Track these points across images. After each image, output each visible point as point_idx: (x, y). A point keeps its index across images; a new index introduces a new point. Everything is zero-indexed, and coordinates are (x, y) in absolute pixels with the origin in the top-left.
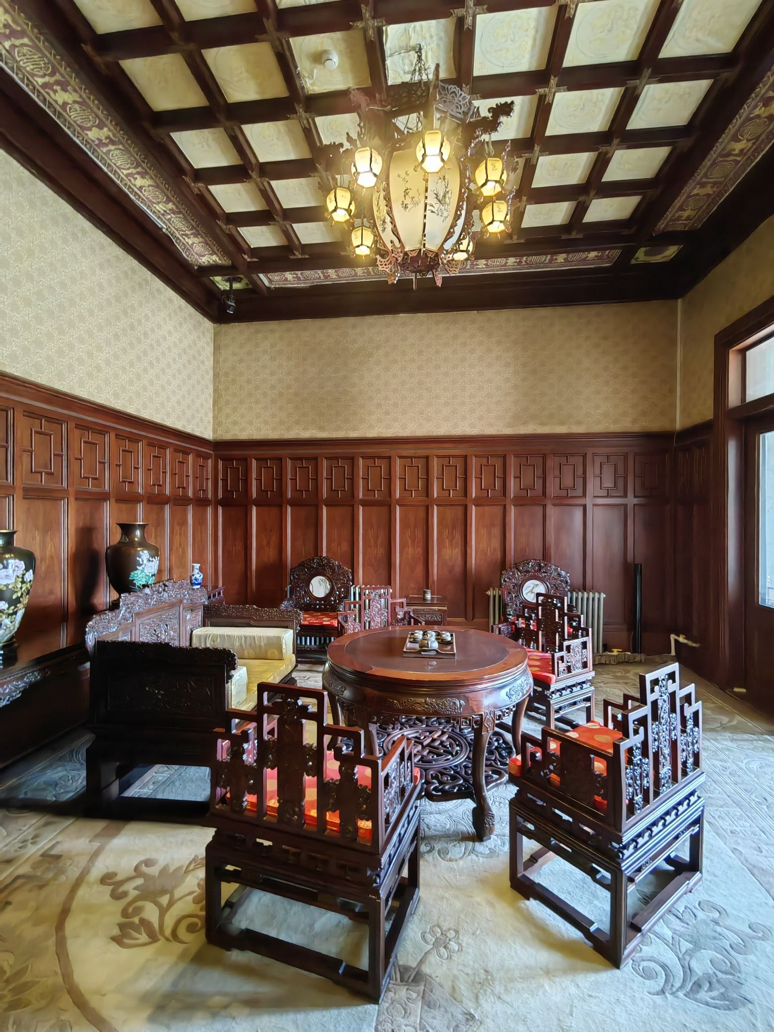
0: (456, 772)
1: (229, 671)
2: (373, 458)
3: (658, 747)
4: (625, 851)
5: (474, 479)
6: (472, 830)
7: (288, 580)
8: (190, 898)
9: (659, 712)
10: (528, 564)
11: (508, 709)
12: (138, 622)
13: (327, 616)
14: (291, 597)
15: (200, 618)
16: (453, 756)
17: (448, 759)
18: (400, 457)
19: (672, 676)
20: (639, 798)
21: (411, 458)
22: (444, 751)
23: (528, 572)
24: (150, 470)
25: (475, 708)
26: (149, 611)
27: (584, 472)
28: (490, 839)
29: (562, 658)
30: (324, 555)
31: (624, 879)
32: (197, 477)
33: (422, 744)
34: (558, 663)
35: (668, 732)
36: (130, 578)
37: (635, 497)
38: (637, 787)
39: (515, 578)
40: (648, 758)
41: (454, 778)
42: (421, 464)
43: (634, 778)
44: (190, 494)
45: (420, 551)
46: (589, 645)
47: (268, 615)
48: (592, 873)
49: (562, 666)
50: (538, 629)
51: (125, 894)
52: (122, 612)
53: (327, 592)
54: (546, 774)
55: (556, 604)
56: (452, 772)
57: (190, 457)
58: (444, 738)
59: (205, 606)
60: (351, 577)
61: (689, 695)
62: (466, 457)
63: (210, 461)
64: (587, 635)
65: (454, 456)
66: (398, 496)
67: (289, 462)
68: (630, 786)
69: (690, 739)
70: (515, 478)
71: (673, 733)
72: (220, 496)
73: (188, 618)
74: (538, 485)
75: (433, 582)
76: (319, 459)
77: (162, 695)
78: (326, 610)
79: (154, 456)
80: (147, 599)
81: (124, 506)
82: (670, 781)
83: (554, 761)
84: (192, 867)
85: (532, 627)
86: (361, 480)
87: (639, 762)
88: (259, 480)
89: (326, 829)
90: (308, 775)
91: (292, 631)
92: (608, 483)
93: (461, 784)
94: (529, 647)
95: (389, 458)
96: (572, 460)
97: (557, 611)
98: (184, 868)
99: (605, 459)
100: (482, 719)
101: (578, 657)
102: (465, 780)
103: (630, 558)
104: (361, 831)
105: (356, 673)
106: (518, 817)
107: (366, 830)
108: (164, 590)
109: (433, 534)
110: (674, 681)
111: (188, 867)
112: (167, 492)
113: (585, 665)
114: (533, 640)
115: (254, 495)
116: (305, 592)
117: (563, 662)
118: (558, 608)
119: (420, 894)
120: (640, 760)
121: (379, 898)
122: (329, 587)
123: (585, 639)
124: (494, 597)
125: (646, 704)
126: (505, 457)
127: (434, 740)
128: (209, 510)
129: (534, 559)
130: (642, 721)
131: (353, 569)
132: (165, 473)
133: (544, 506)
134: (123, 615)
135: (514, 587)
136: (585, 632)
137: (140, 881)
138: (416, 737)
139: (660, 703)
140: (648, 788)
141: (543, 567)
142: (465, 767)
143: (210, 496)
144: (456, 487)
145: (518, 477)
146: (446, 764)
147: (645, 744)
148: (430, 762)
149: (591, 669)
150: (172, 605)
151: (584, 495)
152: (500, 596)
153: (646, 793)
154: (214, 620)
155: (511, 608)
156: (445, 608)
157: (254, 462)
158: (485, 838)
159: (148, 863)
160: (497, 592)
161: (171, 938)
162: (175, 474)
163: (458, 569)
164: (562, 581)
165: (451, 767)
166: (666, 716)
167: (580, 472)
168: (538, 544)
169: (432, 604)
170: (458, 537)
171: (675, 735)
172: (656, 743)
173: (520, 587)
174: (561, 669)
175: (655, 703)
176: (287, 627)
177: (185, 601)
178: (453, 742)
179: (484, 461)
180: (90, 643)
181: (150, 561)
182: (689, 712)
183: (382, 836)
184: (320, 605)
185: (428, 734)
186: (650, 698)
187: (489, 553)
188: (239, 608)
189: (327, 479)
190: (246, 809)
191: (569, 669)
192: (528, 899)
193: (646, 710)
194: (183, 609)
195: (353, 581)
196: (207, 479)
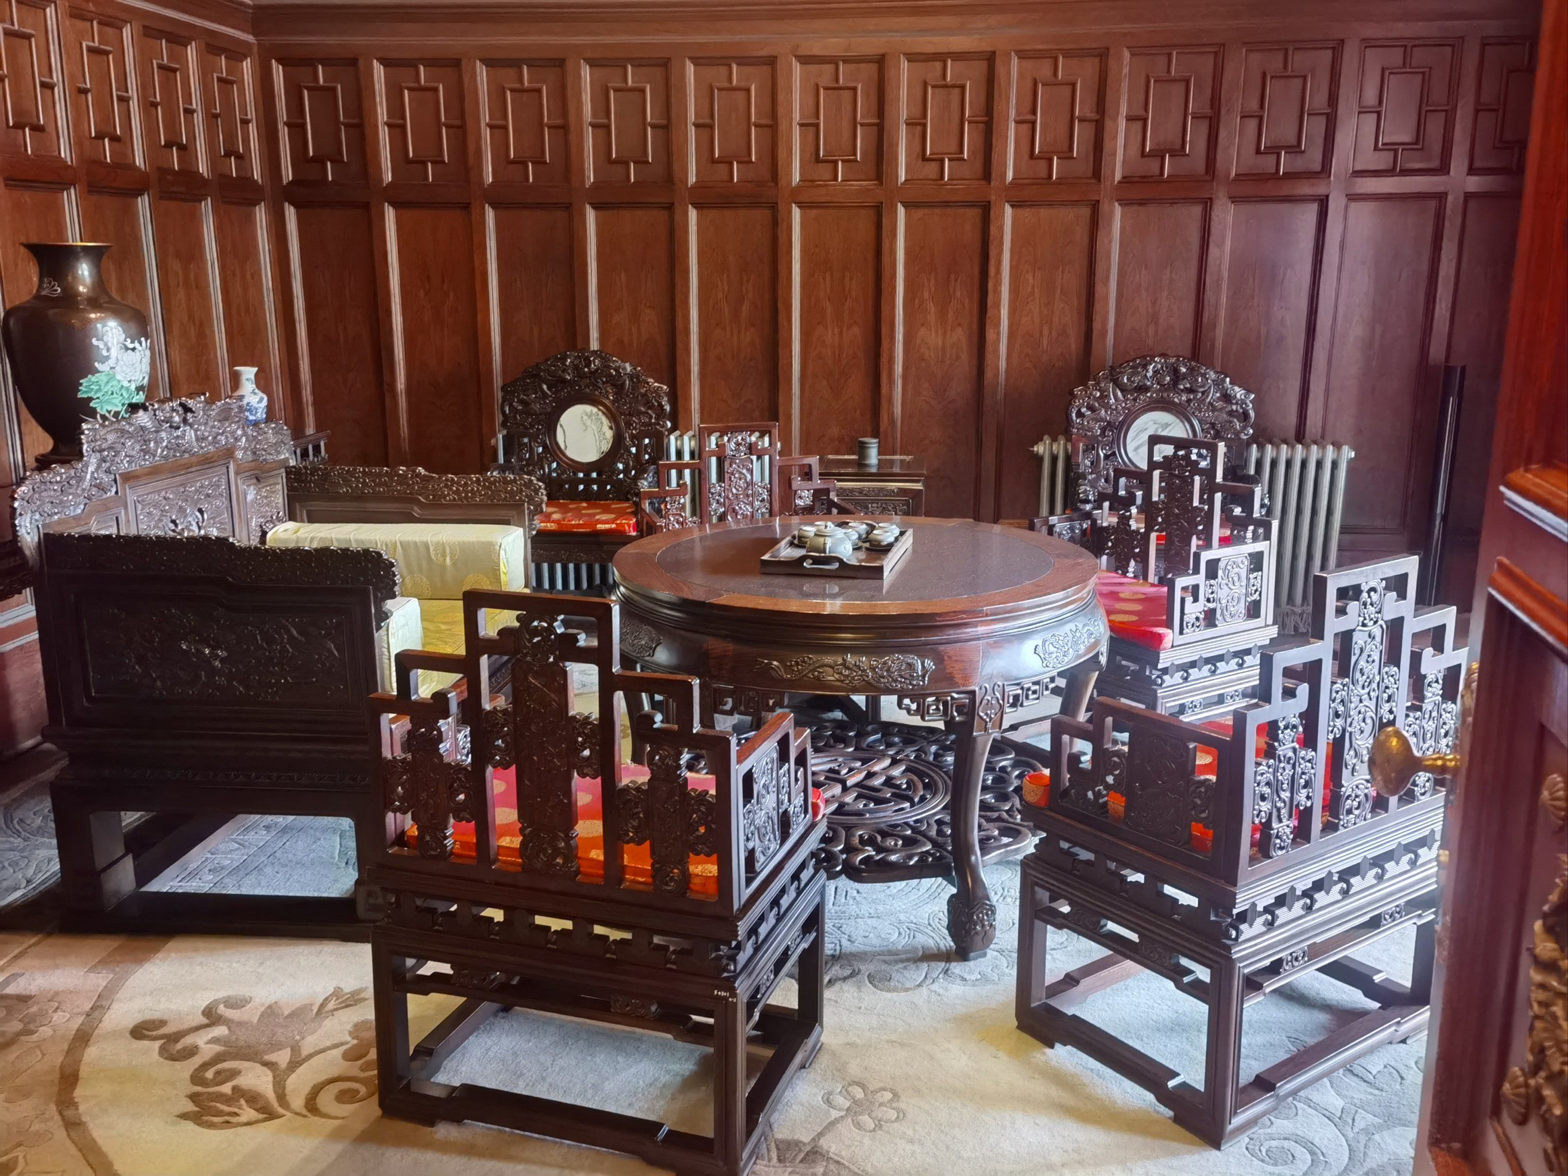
0: (914, 830)
1: (380, 602)
2: (725, 61)
3: (1344, 730)
4: (1244, 927)
5: (1012, 126)
6: (947, 942)
7: (499, 418)
8: (337, 1053)
9: (1353, 659)
10: (1145, 367)
11: (1035, 683)
12: (131, 497)
13: (607, 510)
14: (507, 460)
15: (279, 499)
16: (913, 805)
17: (902, 809)
18: (806, 60)
19: (1398, 585)
20: (1284, 827)
21: (833, 61)
22: (894, 795)
23: (1142, 389)
24: (85, 91)
25: (958, 677)
26: (154, 472)
27: (1333, 100)
28: (984, 955)
29: (1195, 590)
30: (594, 345)
31: (1237, 984)
32: (216, 116)
33: (843, 782)
34: (1183, 600)
35: (1372, 705)
36: (80, 395)
37: (1472, 171)
38: (1280, 804)
39: (1107, 407)
40: (1315, 750)
41: (909, 842)
42: (862, 79)
43: (1275, 786)
44: (203, 168)
45: (856, 334)
46: (1270, 564)
47: (457, 492)
48: (1176, 974)
49: (1194, 610)
50: (1149, 529)
51: (191, 1052)
52: (91, 469)
53: (606, 446)
54: (1098, 795)
55: (1197, 463)
56: (909, 832)
57: (191, 53)
58: (897, 772)
59: (289, 470)
60: (668, 408)
61: (1440, 630)
62: (990, 58)
63: (247, 65)
64: (1267, 537)
65: (958, 56)
66: (796, 178)
67: (482, 73)
68: (1263, 798)
69: (1430, 726)
70: (1130, 119)
71: (1386, 707)
72: (288, 174)
73: (250, 497)
74: (1195, 139)
75: (892, 421)
76: (570, 65)
77: (223, 660)
78: (602, 495)
79: (90, 50)
80: (146, 442)
81: (27, 197)
82: (1368, 806)
83: (1116, 766)
84: (331, 1005)
85: (1134, 525)
86: (692, 131)
87: (1291, 754)
88: (397, 128)
89: (622, 880)
90: (583, 775)
91: (520, 531)
92: (1400, 133)
93: (927, 852)
94: (1124, 574)
95: (771, 61)
96: (1299, 60)
97: (1197, 478)
98: (315, 1009)
99: (1395, 57)
100: (973, 700)
101: (1239, 590)
102: (935, 844)
103: (1437, 351)
104: (696, 881)
105: (685, 605)
106: (1037, 889)
107: (707, 877)
108: (185, 421)
109: (894, 288)
110: (1402, 595)
111: (322, 1005)
112: (139, 161)
113: (1253, 610)
114: (1135, 556)
115: (388, 177)
116: (545, 447)
117: (1196, 600)
118: (1202, 472)
119: (823, 1039)
120: (1294, 750)
121: (734, 994)
122: (609, 434)
123: (1261, 546)
124: (1054, 459)
125: (1320, 636)
126: (1103, 55)
127: (870, 775)
128: (261, 215)
129: (1163, 355)
130: (1311, 672)
131: (673, 384)
132: (124, 100)
133: (1208, 204)
134: (93, 478)
135: (1103, 430)
136: (1261, 531)
137: (221, 1031)
138: (831, 770)
139: (1359, 639)
140: (1309, 811)
141: (1184, 377)
142: (939, 822)
143: (257, 175)
144: (962, 152)
145: (1138, 119)
146: (899, 819)
147: (1310, 718)
148: (859, 814)
149: (1270, 621)
150: (207, 462)
151: (1325, 169)
152: (1068, 458)
153: (1304, 816)
154: (317, 505)
155: (1093, 484)
156: (919, 486)
157: (379, 71)
158: (972, 955)
159: (233, 1003)
160: (1059, 448)
161: (304, 1112)
162: (155, 105)
163: (959, 388)
164: (1231, 413)
165: (907, 824)
166: (1372, 670)
167: (1318, 99)
168: (1179, 314)
169: (880, 476)
170: (963, 296)
171: (1391, 712)
172: (1339, 722)
173: (1119, 429)
174: (1190, 618)
175: (1346, 638)
176: (507, 522)
177: (239, 454)
178: (915, 778)
179: (1045, 69)
180: (28, 538)
181: (127, 349)
182: (1433, 666)
183: (741, 893)
184: (588, 482)
185: (858, 764)
186: (1333, 625)
187: (1045, 342)
188: (380, 475)
189: (594, 126)
190: (452, 853)
191: (1210, 618)
192: (1052, 1047)
193: (1322, 650)
194: (237, 473)
195: (674, 416)
196: (245, 122)
